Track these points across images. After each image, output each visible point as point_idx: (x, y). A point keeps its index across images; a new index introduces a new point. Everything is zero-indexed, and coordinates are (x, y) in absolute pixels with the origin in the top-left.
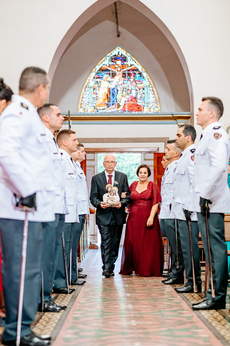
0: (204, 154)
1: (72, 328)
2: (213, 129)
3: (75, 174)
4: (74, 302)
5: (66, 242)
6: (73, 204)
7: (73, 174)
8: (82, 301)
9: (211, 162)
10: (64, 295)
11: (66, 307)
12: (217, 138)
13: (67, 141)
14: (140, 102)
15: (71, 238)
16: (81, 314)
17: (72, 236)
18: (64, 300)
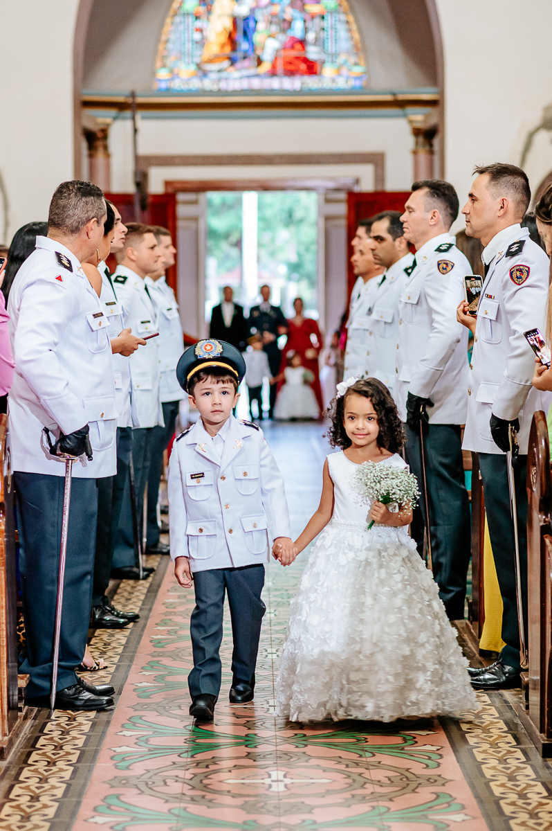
0: (417, 304)
1: (151, 666)
2: (437, 252)
3: (154, 322)
4: (152, 603)
5: (136, 470)
6: (150, 387)
7: (149, 322)
8: (171, 600)
9: (432, 321)
10: (131, 582)
11: (137, 617)
12: (444, 271)
13: (137, 251)
14: (312, 53)
15: (145, 459)
16: (169, 632)
17: (149, 455)
18: (133, 595)
